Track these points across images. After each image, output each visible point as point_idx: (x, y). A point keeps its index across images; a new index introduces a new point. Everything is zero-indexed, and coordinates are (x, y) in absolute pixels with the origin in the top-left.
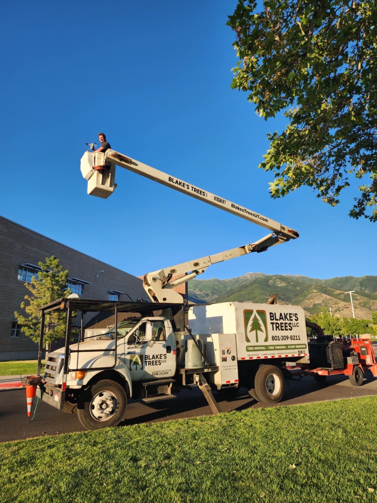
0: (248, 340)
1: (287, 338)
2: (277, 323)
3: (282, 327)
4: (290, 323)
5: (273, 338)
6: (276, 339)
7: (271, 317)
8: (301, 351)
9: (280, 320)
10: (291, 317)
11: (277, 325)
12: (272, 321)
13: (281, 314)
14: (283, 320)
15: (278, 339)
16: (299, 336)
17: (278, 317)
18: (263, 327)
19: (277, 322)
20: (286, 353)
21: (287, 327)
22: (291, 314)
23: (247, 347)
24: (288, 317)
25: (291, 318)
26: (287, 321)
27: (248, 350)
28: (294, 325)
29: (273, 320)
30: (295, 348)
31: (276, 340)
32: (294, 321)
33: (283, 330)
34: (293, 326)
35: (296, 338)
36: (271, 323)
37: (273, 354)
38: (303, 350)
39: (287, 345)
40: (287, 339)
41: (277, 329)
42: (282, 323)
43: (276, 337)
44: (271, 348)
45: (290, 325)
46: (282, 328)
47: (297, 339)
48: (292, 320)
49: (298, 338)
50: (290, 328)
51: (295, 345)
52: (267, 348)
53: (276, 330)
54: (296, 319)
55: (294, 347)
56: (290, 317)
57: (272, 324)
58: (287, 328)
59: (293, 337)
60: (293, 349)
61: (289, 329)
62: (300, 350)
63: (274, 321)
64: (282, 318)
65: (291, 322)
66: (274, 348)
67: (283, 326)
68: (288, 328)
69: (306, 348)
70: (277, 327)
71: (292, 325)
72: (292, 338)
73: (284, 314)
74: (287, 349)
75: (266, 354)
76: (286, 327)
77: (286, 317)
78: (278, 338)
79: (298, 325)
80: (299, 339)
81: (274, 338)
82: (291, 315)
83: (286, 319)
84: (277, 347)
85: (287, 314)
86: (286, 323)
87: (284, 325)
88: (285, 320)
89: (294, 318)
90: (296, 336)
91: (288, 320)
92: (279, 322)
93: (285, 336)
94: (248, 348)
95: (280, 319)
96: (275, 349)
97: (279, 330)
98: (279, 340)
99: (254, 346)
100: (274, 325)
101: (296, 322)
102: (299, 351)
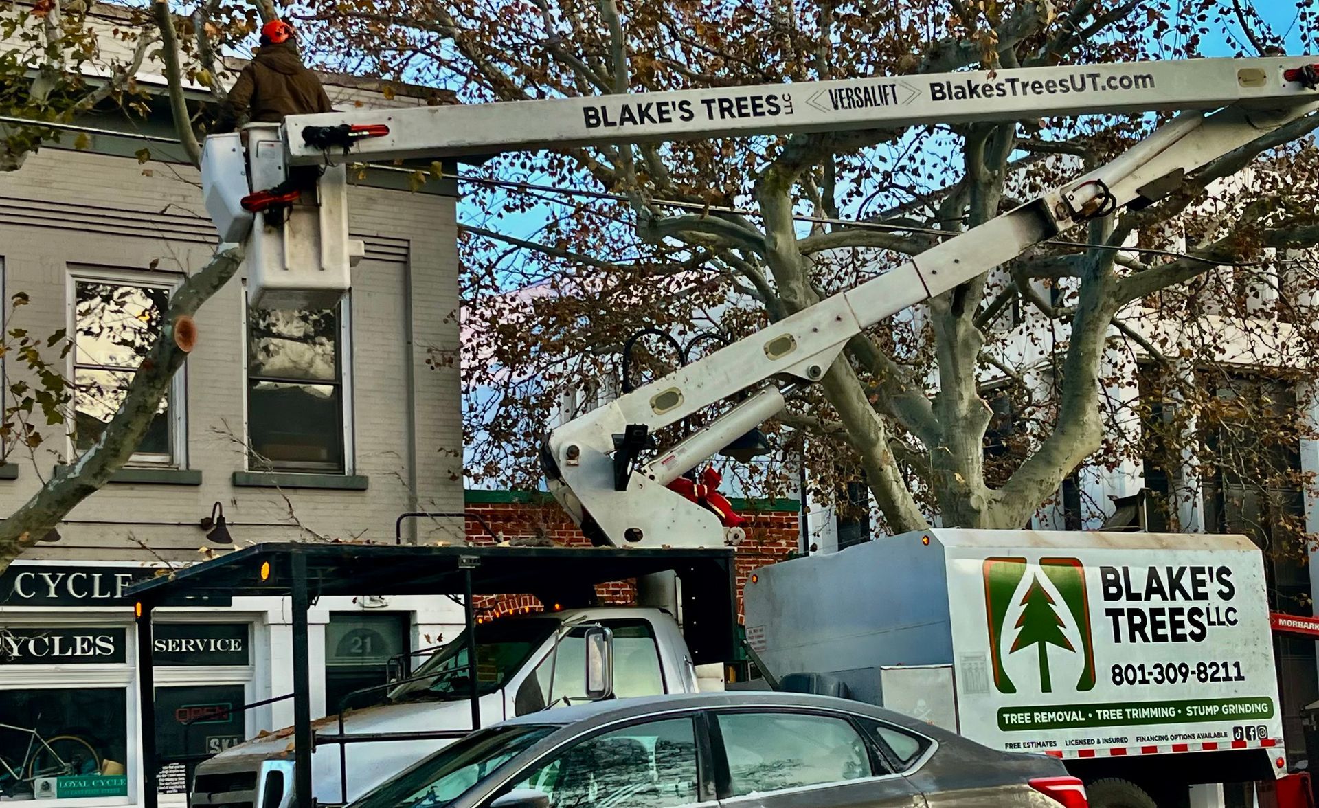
0: (1005, 685)
1: (1183, 670)
2: (1133, 612)
3: (1156, 625)
4: (1195, 611)
5: (1115, 675)
6: (1131, 678)
7: (1106, 584)
8: (1248, 729)
9: (1148, 598)
10: (1203, 583)
11: (1137, 620)
12: (1112, 604)
13: (1153, 573)
14: (1164, 598)
15: (1139, 677)
16: (1237, 665)
17: (1139, 586)
18: (1071, 631)
19: (1134, 604)
20: (1175, 737)
21: (1181, 625)
22: (1202, 570)
23: (1002, 711)
24: (1186, 582)
25: (1201, 590)
26: (1180, 602)
27: (1004, 726)
28: (1214, 618)
29: (1117, 597)
30: (1219, 717)
31: (1131, 683)
32: (1215, 601)
33: (1164, 638)
34: (1211, 623)
35: (1222, 674)
36: (1109, 612)
37: (1118, 740)
38: (1255, 723)
39: (1180, 705)
40: (1180, 678)
41: (1137, 634)
42: (1161, 612)
43: (1130, 672)
44: (1106, 714)
45: (1196, 617)
46: (1160, 632)
47: (1227, 678)
48: (1204, 596)
49: (1233, 672)
50: (1197, 631)
51: (1220, 702)
52: (1090, 715)
53: (1133, 639)
54: (1226, 590)
55: (1214, 709)
56: (1197, 583)
57: (1114, 613)
58: (1179, 631)
59: (1210, 671)
60: (1209, 718)
61: (1192, 634)
62: (1244, 723)
63: (1123, 603)
64: (1160, 590)
65: (1201, 605)
66: (1124, 714)
67: (1162, 625)
68: (1188, 628)
69: (1270, 715)
70: (1133, 628)
71: (1203, 620)
72: (1205, 672)
73: (1170, 570)
74: (1182, 718)
75: (1090, 742)
76: (1176, 625)
77: (1175, 584)
78: (1139, 674)
79: (1231, 616)
80: (1240, 678)
81: (1119, 675)
82: (1199, 577)
83: (1177, 593)
84: (1135, 713)
85: (1182, 570)
86: (1175, 612)
87: (1166, 618)
88: (1173, 597)
89: (1212, 587)
90: (1225, 665)
91: (1186, 597)
92: (1144, 606)
93: (1170, 665)
94: (1006, 716)
95: (1150, 591)
96: (1126, 721)
97: (1145, 639)
98: (1144, 681)
99: (1032, 710)
100: (1123, 620)
101: (1224, 605)
102: (1235, 730)
